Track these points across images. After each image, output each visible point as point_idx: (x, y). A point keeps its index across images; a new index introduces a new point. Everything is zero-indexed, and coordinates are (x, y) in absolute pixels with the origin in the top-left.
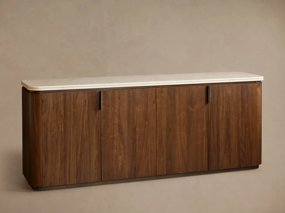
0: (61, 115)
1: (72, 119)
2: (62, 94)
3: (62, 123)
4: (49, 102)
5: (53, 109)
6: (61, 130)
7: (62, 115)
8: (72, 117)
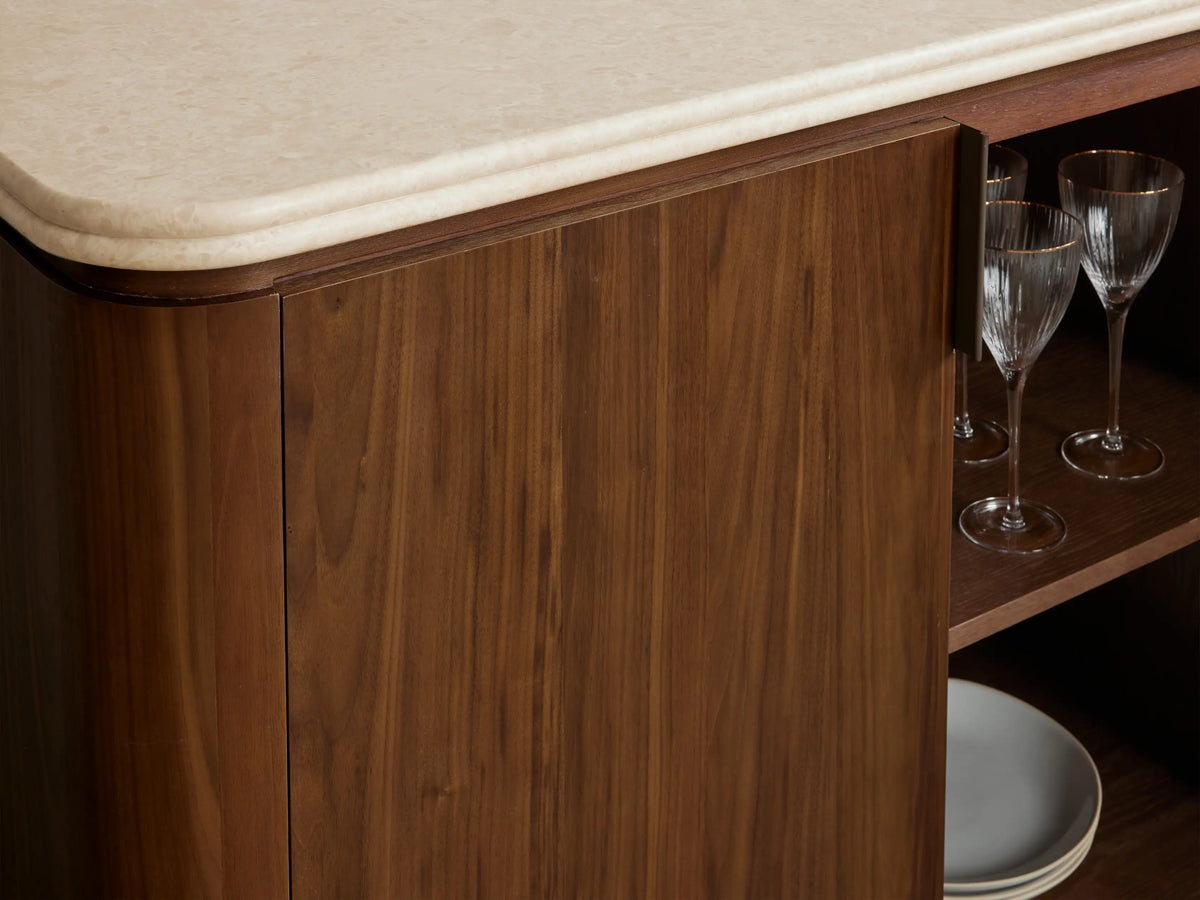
0: (534, 544)
1: (659, 559)
2: (550, 254)
3: (550, 641)
4: (378, 400)
5: (439, 480)
6: (536, 738)
7: (546, 535)
8: (660, 539)
